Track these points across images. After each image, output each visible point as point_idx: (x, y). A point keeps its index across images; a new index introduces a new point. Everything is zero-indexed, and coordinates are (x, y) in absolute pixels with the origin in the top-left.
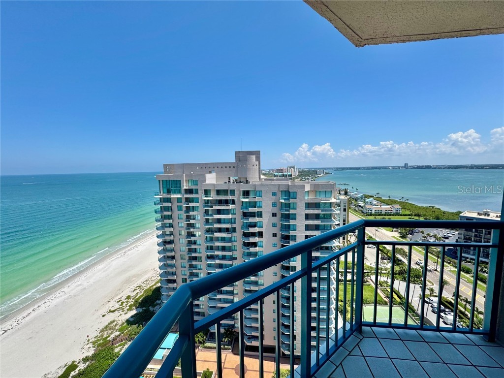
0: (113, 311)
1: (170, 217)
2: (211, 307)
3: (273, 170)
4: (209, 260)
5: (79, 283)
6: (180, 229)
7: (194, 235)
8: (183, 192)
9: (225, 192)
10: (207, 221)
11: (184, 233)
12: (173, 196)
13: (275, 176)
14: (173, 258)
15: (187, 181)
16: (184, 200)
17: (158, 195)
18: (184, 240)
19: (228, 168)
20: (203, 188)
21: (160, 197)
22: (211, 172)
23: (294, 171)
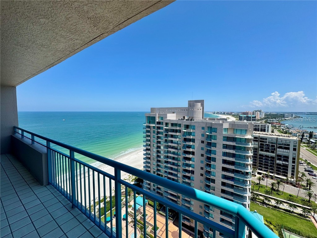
0: (126, 179)
1: (149, 136)
4: (165, 164)
6: (154, 143)
7: (160, 148)
8: (156, 123)
9: (176, 125)
12: (151, 125)
13: (240, 117)
14: (150, 158)
15: (158, 117)
16: (156, 128)
18: (155, 150)
19: (183, 110)
20: (165, 122)
21: (146, 125)
22: (173, 113)
23: (261, 114)
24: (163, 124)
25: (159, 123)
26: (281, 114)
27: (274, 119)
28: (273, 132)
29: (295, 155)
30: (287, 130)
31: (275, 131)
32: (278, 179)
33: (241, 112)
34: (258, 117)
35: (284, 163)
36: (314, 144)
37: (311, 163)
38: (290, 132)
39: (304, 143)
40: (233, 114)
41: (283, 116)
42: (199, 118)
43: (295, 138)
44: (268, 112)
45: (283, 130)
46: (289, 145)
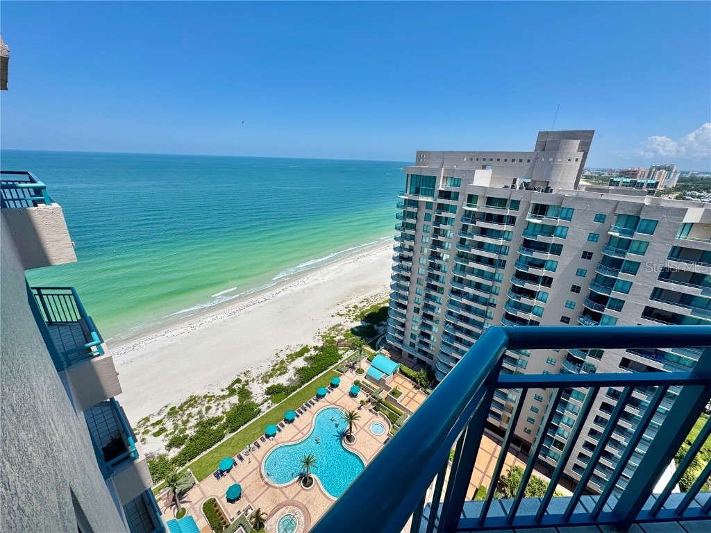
0: (341, 315)
1: (413, 227)
2: (442, 353)
3: (612, 171)
4: (453, 296)
5: (315, 277)
6: (423, 245)
7: (440, 258)
8: (436, 194)
9: (502, 202)
10: (462, 242)
11: (427, 251)
12: (422, 199)
13: (612, 183)
14: (408, 279)
15: (446, 178)
16: (435, 207)
17: (403, 195)
18: (425, 261)
19: (517, 162)
20: (464, 191)
21: (405, 197)
22: (484, 167)
23: (668, 177)
24: (456, 198)
25: (446, 195)
42: (565, 184)
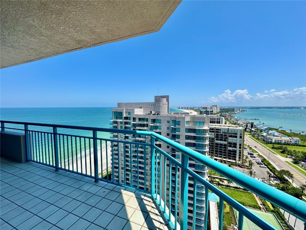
8: (123, 118)
9: (143, 119)
12: (119, 120)
14: (117, 155)
15: (126, 112)
16: (123, 123)
19: (150, 105)
20: (132, 117)
21: (113, 120)
22: (141, 108)
23: (217, 109)
24: (130, 119)
25: (126, 118)
26: (232, 109)
27: (227, 113)
28: (225, 124)
29: (241, 142)
30: (236, 121)
31: (228, 123)
32: (229, 163)
33: (201, 107)
34: (215, 112)
35: (233, 149)
36: (254, 132)
37: (252, 148)
38: (238, 123)
39: (248, 132)
40: (195, 108)
41: (233, 110)
42: (165, 112)
43: (241, 128)
44: (222, 107)
45: (233, 121)
46: (237, 134)
